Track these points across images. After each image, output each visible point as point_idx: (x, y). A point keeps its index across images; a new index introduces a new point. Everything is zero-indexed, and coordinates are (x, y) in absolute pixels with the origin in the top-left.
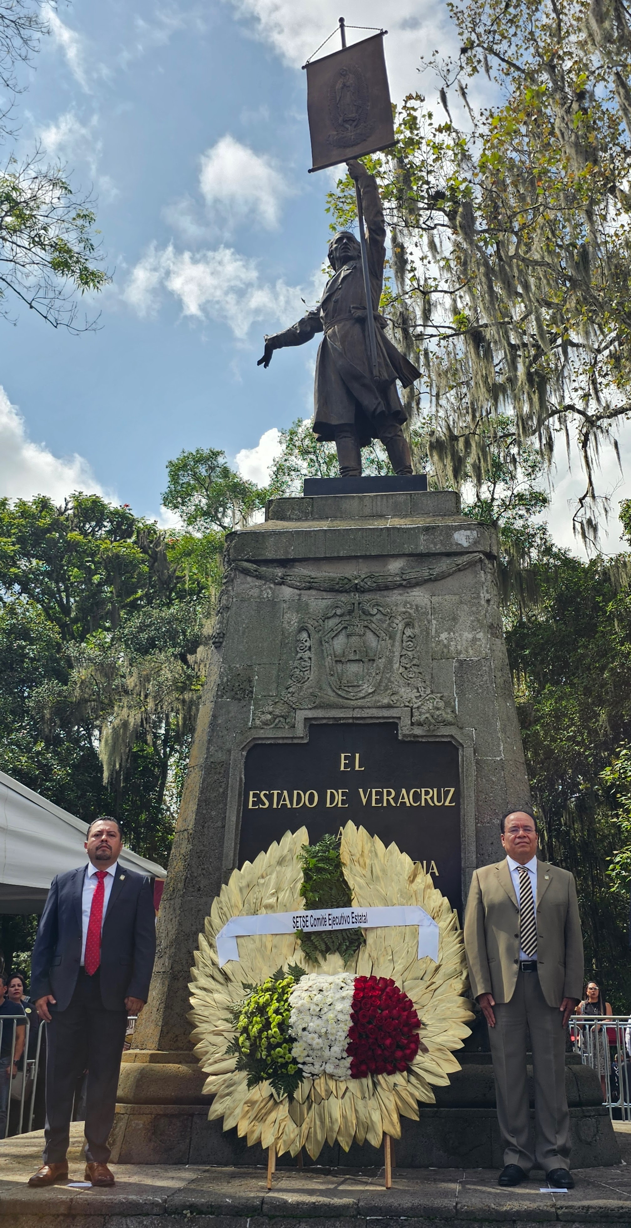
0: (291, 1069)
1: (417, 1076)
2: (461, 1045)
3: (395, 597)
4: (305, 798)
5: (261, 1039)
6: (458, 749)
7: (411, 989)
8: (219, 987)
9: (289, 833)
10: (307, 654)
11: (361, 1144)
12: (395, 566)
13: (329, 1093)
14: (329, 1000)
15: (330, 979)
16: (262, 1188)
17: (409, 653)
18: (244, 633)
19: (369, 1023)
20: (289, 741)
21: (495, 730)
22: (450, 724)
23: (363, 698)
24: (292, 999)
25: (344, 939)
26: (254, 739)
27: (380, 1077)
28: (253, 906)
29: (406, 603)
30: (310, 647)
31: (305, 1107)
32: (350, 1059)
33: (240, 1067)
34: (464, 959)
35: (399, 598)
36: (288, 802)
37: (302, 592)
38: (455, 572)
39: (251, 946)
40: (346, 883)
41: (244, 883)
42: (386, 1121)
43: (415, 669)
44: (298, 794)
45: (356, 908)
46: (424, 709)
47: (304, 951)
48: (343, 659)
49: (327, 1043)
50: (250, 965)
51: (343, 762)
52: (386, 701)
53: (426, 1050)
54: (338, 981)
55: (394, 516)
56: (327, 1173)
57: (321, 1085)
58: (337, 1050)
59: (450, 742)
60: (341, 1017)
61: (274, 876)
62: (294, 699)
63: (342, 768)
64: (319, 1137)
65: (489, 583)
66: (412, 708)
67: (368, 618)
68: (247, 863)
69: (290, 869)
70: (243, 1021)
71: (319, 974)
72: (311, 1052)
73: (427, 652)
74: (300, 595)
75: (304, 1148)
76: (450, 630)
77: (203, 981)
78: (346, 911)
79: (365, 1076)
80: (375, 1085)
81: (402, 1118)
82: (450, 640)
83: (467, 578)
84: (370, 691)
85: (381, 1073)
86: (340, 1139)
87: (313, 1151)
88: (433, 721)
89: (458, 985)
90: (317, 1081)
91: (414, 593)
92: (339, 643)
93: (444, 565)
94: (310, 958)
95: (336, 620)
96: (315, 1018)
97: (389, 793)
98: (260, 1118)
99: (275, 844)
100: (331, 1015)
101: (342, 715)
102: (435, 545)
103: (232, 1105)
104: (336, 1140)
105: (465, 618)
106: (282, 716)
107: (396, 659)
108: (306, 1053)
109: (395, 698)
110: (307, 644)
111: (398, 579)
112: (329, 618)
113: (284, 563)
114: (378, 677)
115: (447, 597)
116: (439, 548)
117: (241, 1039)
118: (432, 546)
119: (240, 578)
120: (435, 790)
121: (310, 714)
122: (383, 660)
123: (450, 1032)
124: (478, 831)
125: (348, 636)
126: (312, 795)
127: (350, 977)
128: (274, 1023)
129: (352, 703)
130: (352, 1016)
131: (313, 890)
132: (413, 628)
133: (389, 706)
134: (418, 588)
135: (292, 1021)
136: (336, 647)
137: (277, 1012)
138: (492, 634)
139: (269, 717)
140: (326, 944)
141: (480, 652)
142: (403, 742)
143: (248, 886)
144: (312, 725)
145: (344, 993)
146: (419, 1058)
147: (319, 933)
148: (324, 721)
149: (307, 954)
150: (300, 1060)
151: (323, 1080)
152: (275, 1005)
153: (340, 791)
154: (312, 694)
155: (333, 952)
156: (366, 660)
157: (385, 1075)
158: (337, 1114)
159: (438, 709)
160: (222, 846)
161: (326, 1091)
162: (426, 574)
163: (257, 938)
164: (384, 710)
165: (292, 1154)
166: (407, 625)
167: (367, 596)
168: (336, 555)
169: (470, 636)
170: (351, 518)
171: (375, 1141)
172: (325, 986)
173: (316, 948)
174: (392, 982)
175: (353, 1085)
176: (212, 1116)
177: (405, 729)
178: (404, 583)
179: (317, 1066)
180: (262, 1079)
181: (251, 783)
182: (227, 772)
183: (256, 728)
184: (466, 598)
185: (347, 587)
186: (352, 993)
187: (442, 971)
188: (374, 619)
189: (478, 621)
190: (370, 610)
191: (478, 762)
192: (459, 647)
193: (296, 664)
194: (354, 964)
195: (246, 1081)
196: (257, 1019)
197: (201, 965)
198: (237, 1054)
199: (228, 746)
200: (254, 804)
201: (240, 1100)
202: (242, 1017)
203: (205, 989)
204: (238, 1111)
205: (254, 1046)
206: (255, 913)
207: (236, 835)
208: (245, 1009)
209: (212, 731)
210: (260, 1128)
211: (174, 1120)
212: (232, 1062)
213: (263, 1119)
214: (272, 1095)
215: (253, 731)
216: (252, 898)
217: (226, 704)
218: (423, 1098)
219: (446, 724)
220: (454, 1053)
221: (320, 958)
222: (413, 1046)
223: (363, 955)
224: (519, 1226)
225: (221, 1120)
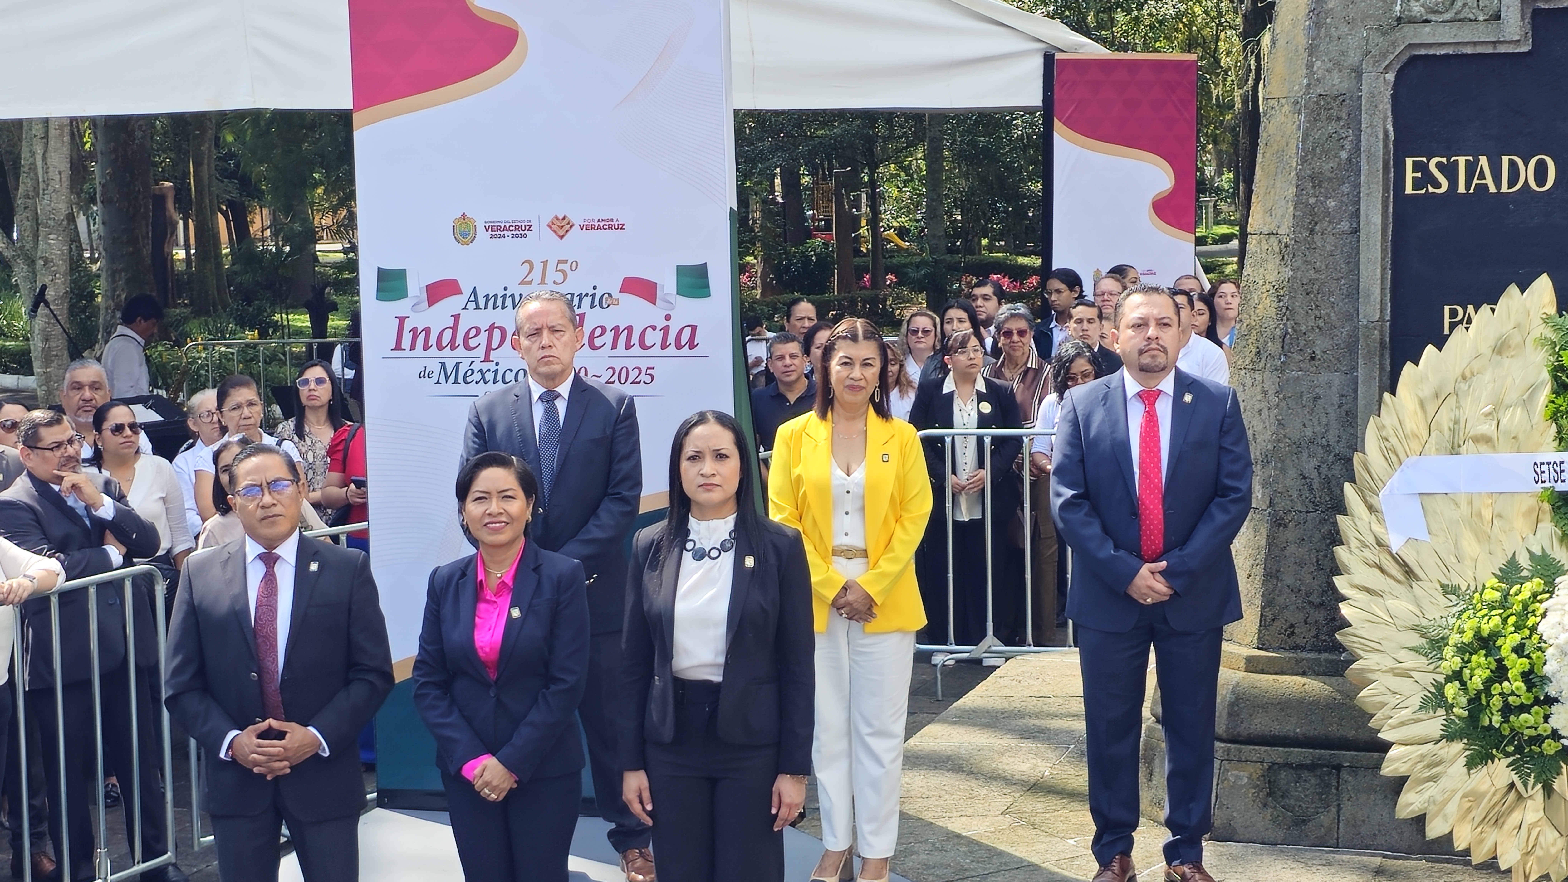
0: (1550, 747)
4: (1527, 173)
5: (1489, 696)
8: (1394, 586)
9: (1513, 289)
20: (1489, 50)
24: (1545, 627)
26: (1411, 44)
28: (1448, 436)
33: (1450, 735)
36: (1489, 181)
39: (1452, 513)
41: (1427, 391)
44: (1512, 164)
47: (1557, 523)
50: (1452, 549)
61: (1488, 376)
68: (1430, 349)
69: (1521, 367)
77: (1363, 576)
98: (1493, 820)
99: (1485, 310)
103: (1439, 797)
117: (1448, 692)
126: (1541, 165)
128: (1515, 671)
135: (1547, 667)
137: (1518, 649)
143: (1436, 396)
144: (1542, 17)
152: (1513, 636)
160: (1354, 272)
163: (1462, 499)
176: (1404, 812)
180: (1493, 757)
181: (1409, 140)
182: (1354, 117)
183: (1412, 21)
195: (1462, 761)
196: (1479, 659)
197: (1354, 543)
198: (1441, 712)
199: (1353, 58)
200: (1417, 184)
201: (1454, 792)
202: (1448, 651)
203: (1368, 591)
204: (1452, 808)
205: (1476, 705)
206: (1454, 450)
207: (1383, 250)
208: (1454, 638)
209: (1318, 25)
210: (1492, 836)
211: (1305, 774)
212: (1434, 725)
213: (1497, 822)
214: (1512, 785)
215: (1408, 29)
216: (1445, 418)
225: (1422, 817)
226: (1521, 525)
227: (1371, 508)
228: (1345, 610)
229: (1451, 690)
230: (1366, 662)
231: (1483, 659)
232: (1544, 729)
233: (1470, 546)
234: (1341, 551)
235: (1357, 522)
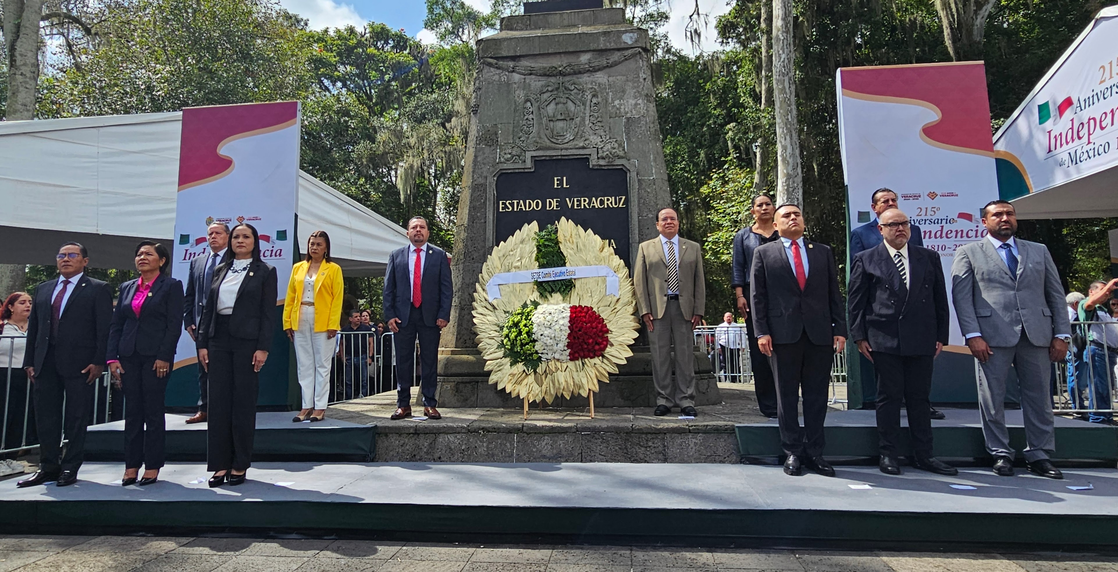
0: (535, 356)
1: (607, 359)
2: (633, 342)
3: (585, 78)
4: (534, 205)
5: (517, 341)
6: (626, 173)
7: (603, 312)
8: (490, 313)
9: (526, 225)
10: (531, 116)
11: (576, 395)
12: (585, 58)
13: (557, 369)
14: (555, 319)
15: (555, 307)
16: (521, 418)
17: (595, 114)
18: (491, 104)
19: (580, 331)
20: (522, 171)
21: (650, 160)
22: (622, 158)
23: (567, 143)
24: (533, 319)
25: (562, 285)
26: (501, 170)
27: (586, 360)
28: (507, 267)
29: (592, 82)
30: (532, 112)
31: (543, 377)
32: (569, 350)
33: (505, 356)
34: (634, 294)
35: (588, 78)
36: (523, 207)
37: (526, 77)
38: (623, 61)
39: (508, 290)
40: (562, 253)
41: (501, 255)
42: (590, 383)
43: (599, 124)
44: (529, 202)
45: (569, 267)
46: (605, 149)
47: (539, 292)
48: (554, 119)
49: (555, 342)
50: (507, 300)
51: (556, 182)
52: (581, 145)
53: (612, 345)
54: (561, 308)
55: (582, 26)
56: (557, 411)
57: (552, 365)
58: (561, 346)
59: (622, 169)
60: (563, 328)
61: (519, 250)
62: (524, 145)
63: (556, 187)
64: (552, 392)
65: (645, 67)
66: (598, 148)
67: (569, 92)
68: (502, 242)
69: (528, 246)
70: (506, 331)
71: (548, 305)
72: (546, 347)
73: (606, 113)
74: (525, 79)
75: (544, 397)
76: (621, 98)
77: (480, 310)
78: (563, 269)
79: (578, 359)
80: (583, 364)
81: (600, 381)
82: (621, 105)
83: (631, 64)
84: (571, 138)
85: (587, 358)
86: (564, 393)
87: (549, 400)
88: (611, 156)
89: (631, 309)
90: (550, 363)
91: (597, 76)
92: (551, 109)
93: (616, 56)
94: (542, 296)
95: (549, 94)
96: (548, 329)
97: (585, 201)
98: (518, 382)
99: (518, 230)
100: (557, 327)
101: (554, 154)
102: (610, 43)
103: (502, 376)
104: (562, 394)
105: (630, 91)
106: (517, 155)
107: (587, 118)
108: (543, 348)
109: (587, 142)
110: (531, 110)
111: (587, 66)
112: (544, 93)
113: (514, 58)
114: (576, 130)
115: (618, 77)
116: (613, 45)
117: (505, 342)
118: (608, 44)
119: (486, 69)
120: (613, 198)
121: (535, 154)
122: (579, 119)
123: (626, 335)
124: (639, 221)
125: (557, 104)
126: (537, 203)
127: (567, 306)
128: (524, 332)
129: (560, 146)
130: (569, 327)
131: (543, 257)
132: (597, 97)
133: (583, 148)
134: (599, 72)
135: (534, 330)
136: (549, 111)
137: (525, 326)
138: (647, 100)
139: (509, 156)
140: (552, 288)
141: (640, 112)
142: (592, 169)
143: (504, 256)
144: (536, 160)
145: (564, 315)
146: (608, 349)
147: (548, 282)
148: (543, 158)
149: (541, 294)
150: (539, 352)
151: (553, 362)
152: (524, 322)
153: (555, 200)
154: (535, 142)
155: (556, 292)
156: (568, 119)
157: (589, 358)
158: (562, 380)
159: (614, 148)
160: (485, 233)
161: (556, 368)
162: (605, 63)
163: (511, 285)
164: (581, 150)
165: (537, 401)
166: (594, 96)
167: (567, 78)
168: (546, 52)
169: (634, 102)
170: (555, 27)
171: (585, 394)
172: (553, 311)
173: (546, 290)
174: (592, 308)
175: (571, 364)
176: (490, 383)
177: (593, 162)
178: (591, 69)
179: (550, 355)
180: (518, 362)
181: (499, 197)
182: (485, 190)
183: (501, 163)
184: (630, 78)
185: (554, 72)
186: (569, 314)
187: (621, 301)
188: (572, 93)
189: (639, 92)
190: (570, 87)
191: (639, 180)
192: (626, 109)
193: (524, 122)
194: (568, 299)
195: (509, 364)
197: (479, 301)
198: (503, 349)
199: (485, 174)
200: (503, 209)
201: (506, 374)
202: (505, 329)
203: (482, 314)
205: (513, 345)
206: (509, 271)
207: (493, 227)
208: (507, 325)
209: (475, 165)
210: (518, 388)
211: (468, 385)
212: (501, 354)
213: (520, 383)
214: (524, 371)
215: (500, 165)
216: (506, 262)
217: (482, 148)
218: (611, 371)
219: (619, 157)
220: (629, 346)
221: (548, 296)
222: (605, 343)
223: (574, 293)
224: (668, 435)
225: (496, 384)
226: (527, 292)
227: (484, 290)
228: (475, 320)
230: (481, 335)
231: (515, 330)
232: (533, 351)
233: (513, 299)
234: (475, 304)
235: (479, 294)
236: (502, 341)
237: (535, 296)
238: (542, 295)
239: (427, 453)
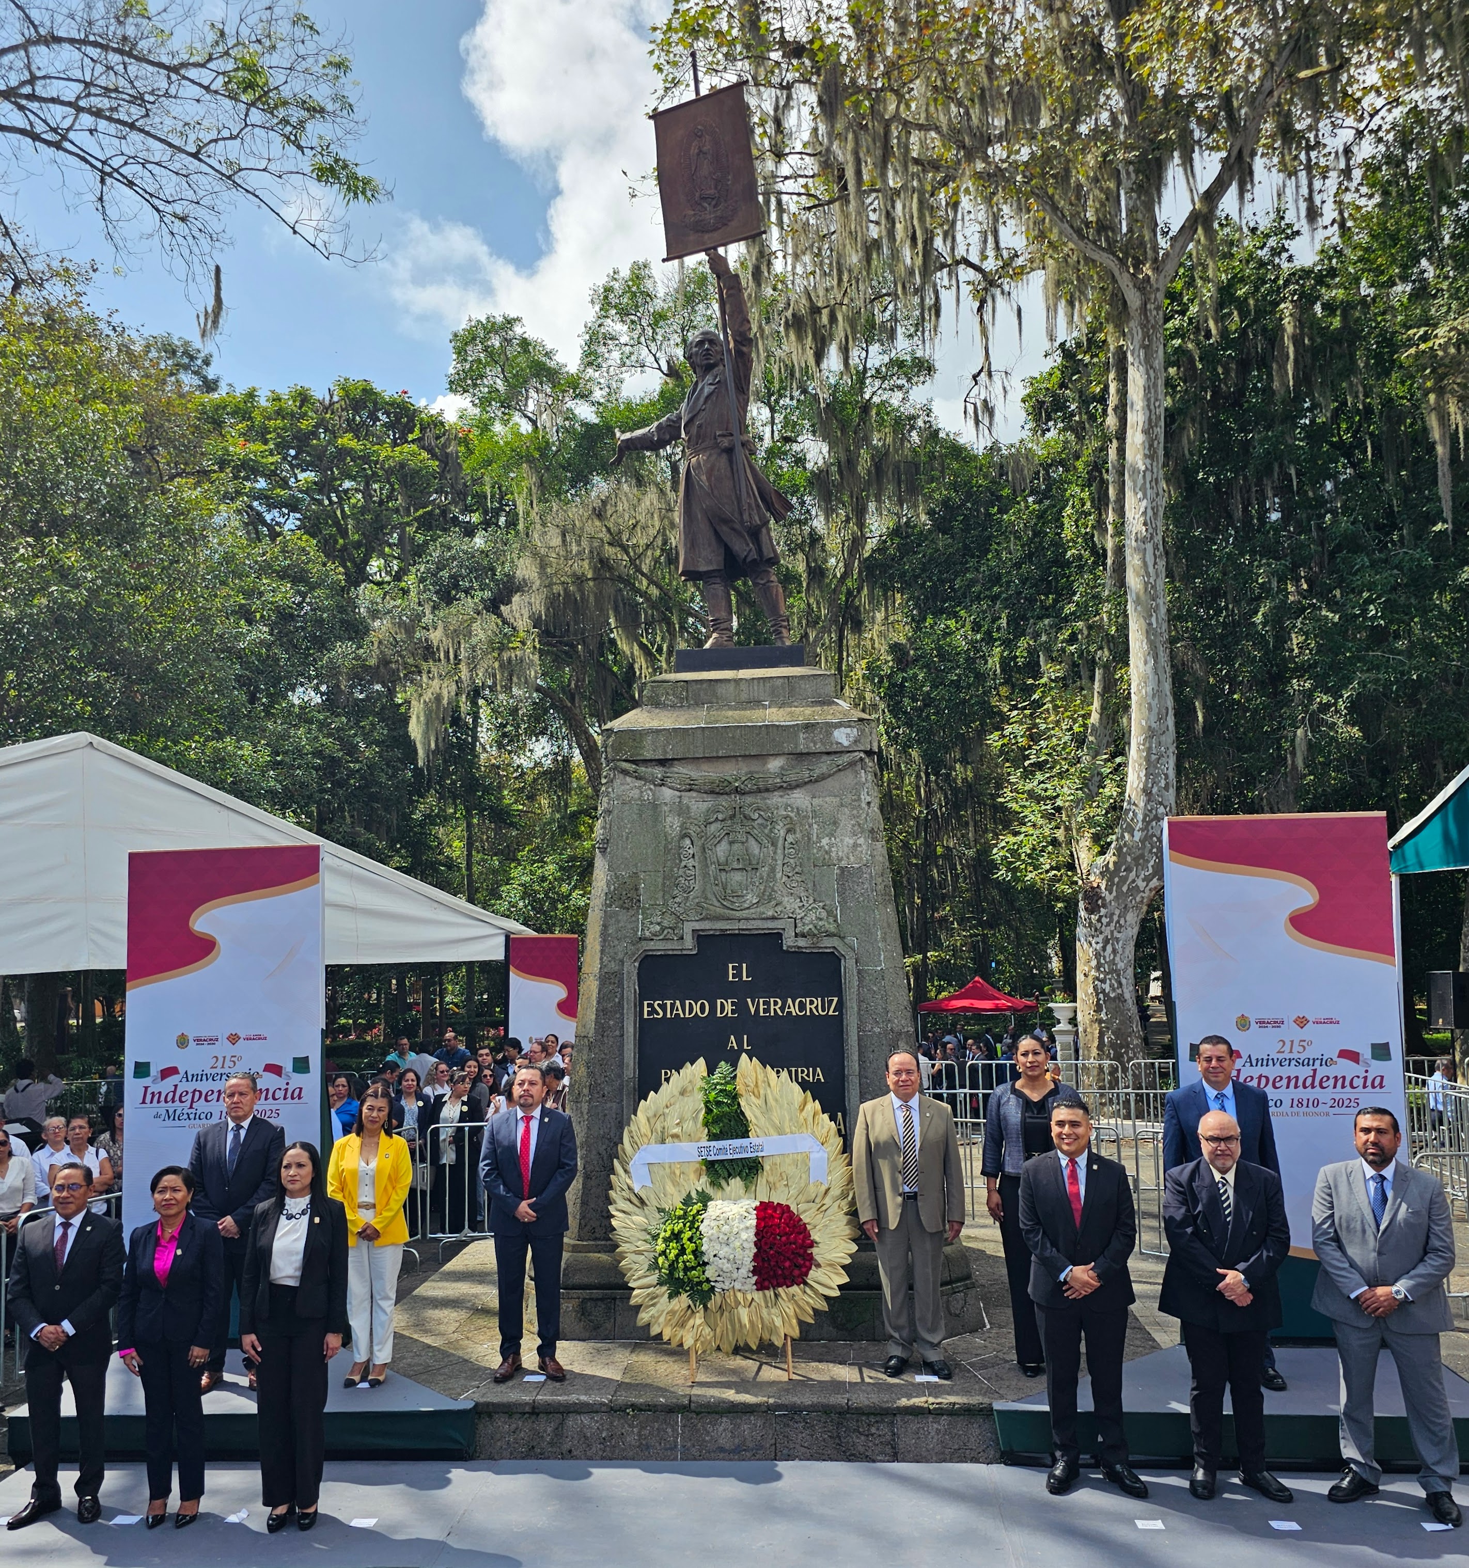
0: (705, 1287)
1: (811, 1287)
2: (848, 1261)
3: (776, 800)
4: (697, 1008)
5: (678, 1262)
6: (840, 961)
7: (804, 1212)
8: (636, 1210)
9: (688, 1064)
10: (691, 862)
12: (775, 766)
13: (738, 1304)
14: (735, 1230)
15: (734, 1206)
16: (686, 1379)
17: (792, 861)
18: (627, 838)
19: (771, 1248)
20: (679, 953)
21: (876, 940)
22: (833, 935)
23: (748, 908)
24: (702, 1227)
25: (744, 1166)
26: (645, 950)
27: (780, 1289)
29: (787, 805)
30: (693, 855)
31: (718, 1316)
32: (755, 1278)
33: (661, 1283)
35: (780, 800)
36: (680, 1012)
37: (683, 794)
38: (836, 772)
39: (662, 1172)
40: (742, 1113)
41: (650, 1114)
42: (787, 1325)
43: (797, 877)
44: (690, 1004)
45: (753, 1139)
46: (807, 920)
47: (708, 1176)
48: (726, 868)
49: (735, 1266)
50: (661, 1190)
51: (730, 972)
52: (770, 913)
53: (818, 1266)
54: (743, 1210)
55: (771, 703)
57: (730, 1297)
58: (744, 1272)
59: (833, 954)
60: (746, 1245)
61: (677, 1106)
62: (681, 910)
63: (730, 979)
64: (731, 1337)
66: (795, 919)
67: (750, 823)
68: (652, 1093)
69: (692, 1099)
70: (661, 1246)
71: (723, 1201)
72: (721, 1273)
73: (808, 860)
74: (681, 798)
76: (831, 835)
77: (621, 1204)
78: (744, 1141)
79: (768, 1289)
80: (776, 1295)
81: (801, 1323)
82: (831, 845)
83: (847, 779)
84: (755, 901)
85: (781, 1287)
88: (816, 932)
89: (844, 1204)
90: (727, 1295)
91: (794, 797)
92: (722, 850)
93: (824, 766)
95: (718, 825)
96: (723, 1246)
97: (776, 1003)
98: (681, 1324)
99: (676, 1074)
100: (737, 1244)
101: (727, 927)
102: (815, 743)
103: (656, 1315)
104: (746, 1343)
105: (846, 823)
106: (671, 928)
107: (779, 867)
108: (717, 1275)
109: (779, 909)
110: (691, 851)
111: (778, 780)
112: (710, 823)
113: (662, 762)
114: (762, 887)
115: (827, 800)
116: (819, 747)
117: (660, 1262)
118: (812, 744)
119: (619, 779)
120: (819, 999)
121: (697, 926)
122: (766, 868)
123: (839, 1249)
124: (860, 1039)
125: (731, 843)
126: (703, 1005)
127: (751, 1204)
128: (689, 1250)
129: (738, 914)
130: (755, 1243)
131: (715, 1122)
132: (795, 833)
133: (773, 918)
135: (704, 1248)
136: (718, 853)
137: (690, 1239)
138: (873, 839)
139: (658, 928)
140: (728, 1171)
141: (861, 858)
142: (787, 952)
143: (655, 1115)
144: (701, 938)
145: (747, 1222)
146: (813, 1273)
147: (723, 1162)
148: (711, 933)
149: (711, 1180)
150: (711, 1280)
151: (732, 1293)
152: (688, 1233)
153: (729, 1001)
154: (698, 905)
155: (735, 1178)
156: (749, 868)
157: (784, 1287)
158: (745, 1320)
159: (821, 919)
160: (622, 1054)
161: (735, 1302)
162: (806, 775)
163: (667, 1166)
164: (769, 921)
166: (789, 830)
167: (748, 800)
168: (715, 755)
169: (851, 842)
170: (727, 704)
171: (778, 1343)
172: (730, 1214)
173: (720, 1175)
174: (788, 1207)
175: (758, 1296)
177: (789, 941)
178: (785, 784)
179: (727, 1284)
180: (680, 1293)
181: (643, 995)
182: (621, 983)
183: (645, 938)
184: (848, 799)
185: (727, 789)
186: (754, 1222)
187: (831, 1193)
188: (755, 824)
189: (859, 824)
190: (752, 814)
191: (859, 973)
192: (840, 854)
193: (681, 872)
194: (753, 1190)
195: (667, 1295)
196: (673, 1245)
197: (618, 1189)
198: (657, 1271)
199: (620, 956)
200: (649, 1013)
201: (663, 1311)
202: (660, 1241)
203: (624, 1212)
204: (662, 1319)
205: (672, 1267)
206: (663, 1142)
207: (635, 1044)
208: (662, 1235)
209: (604, 941)
210: (681, 1332)
211: (599, 1303)
212: (653, 1278)
213: (683, 1326)
214: (689, 1306)
215: (644, 943)
216: (658, 1127)
217: (615, 913)
218: (818, 1306)
219: (830, 935)
220: (844, 1267)
221: (723, 1183)
222: (809, 1262)
223: (762, 1181)
224: (899, 1418)
225: (648, 1325)
226: (692, 1176)
227: (626, 1171)
228: (614, 1222)
229: (661, 1260)
230: (624, 1247)
231: (675, 1244)
232: (703, 1278)
233: (670, 1188)
234: (612, 1193)
235: (619, 1179)
236: (656, 1259)
237: (703, 1183)
238: (713, 1184)
239: (551, 1444)
